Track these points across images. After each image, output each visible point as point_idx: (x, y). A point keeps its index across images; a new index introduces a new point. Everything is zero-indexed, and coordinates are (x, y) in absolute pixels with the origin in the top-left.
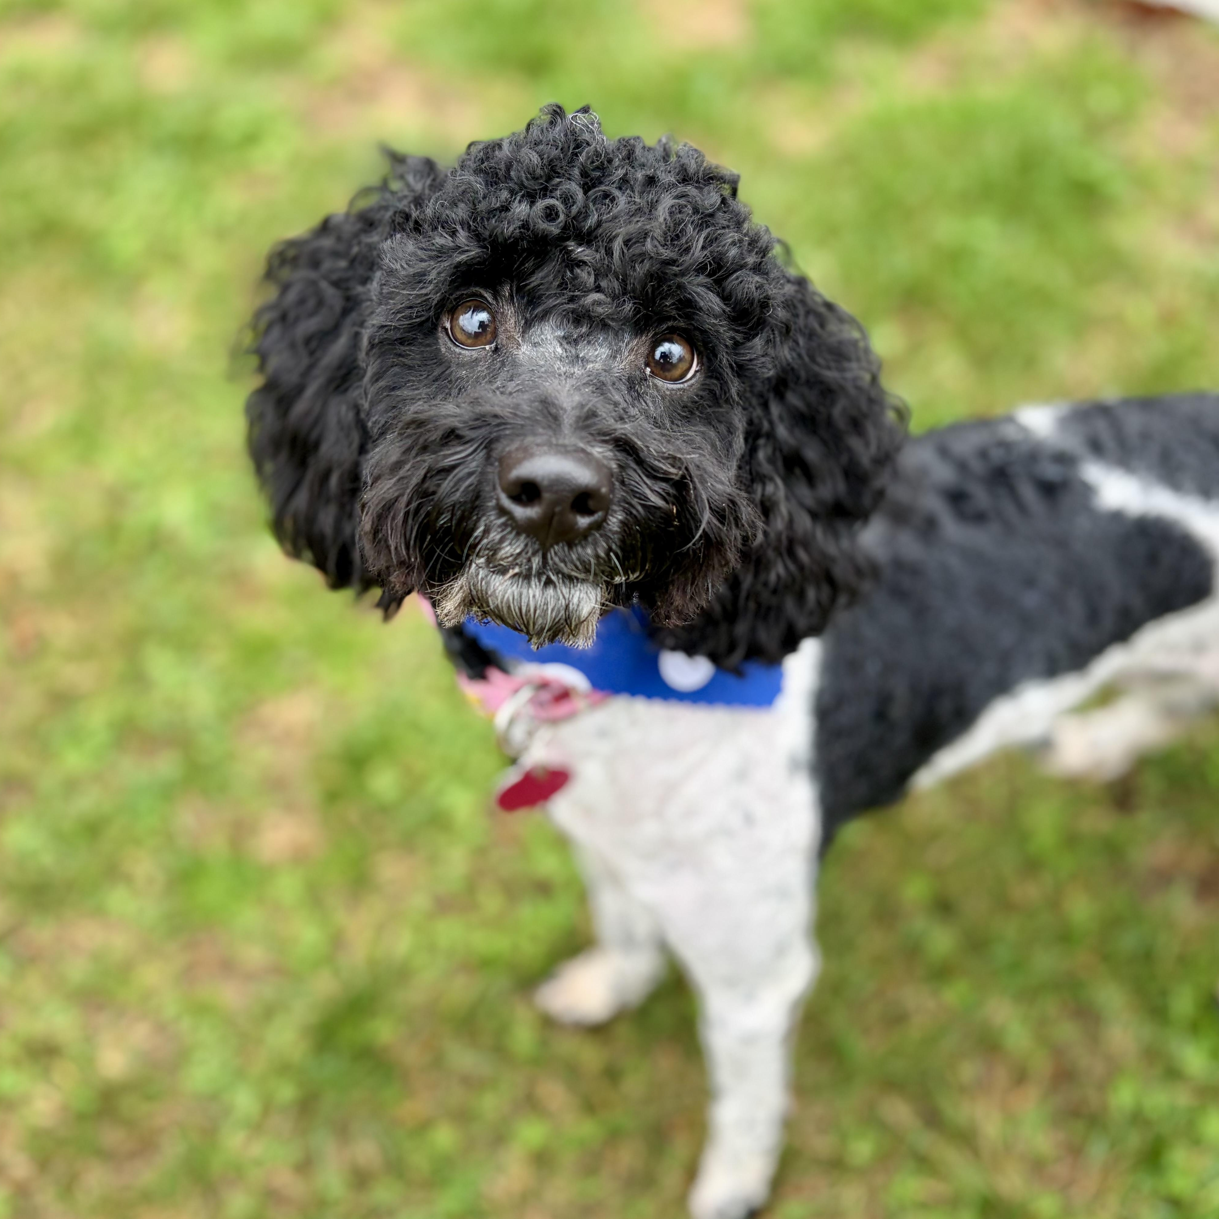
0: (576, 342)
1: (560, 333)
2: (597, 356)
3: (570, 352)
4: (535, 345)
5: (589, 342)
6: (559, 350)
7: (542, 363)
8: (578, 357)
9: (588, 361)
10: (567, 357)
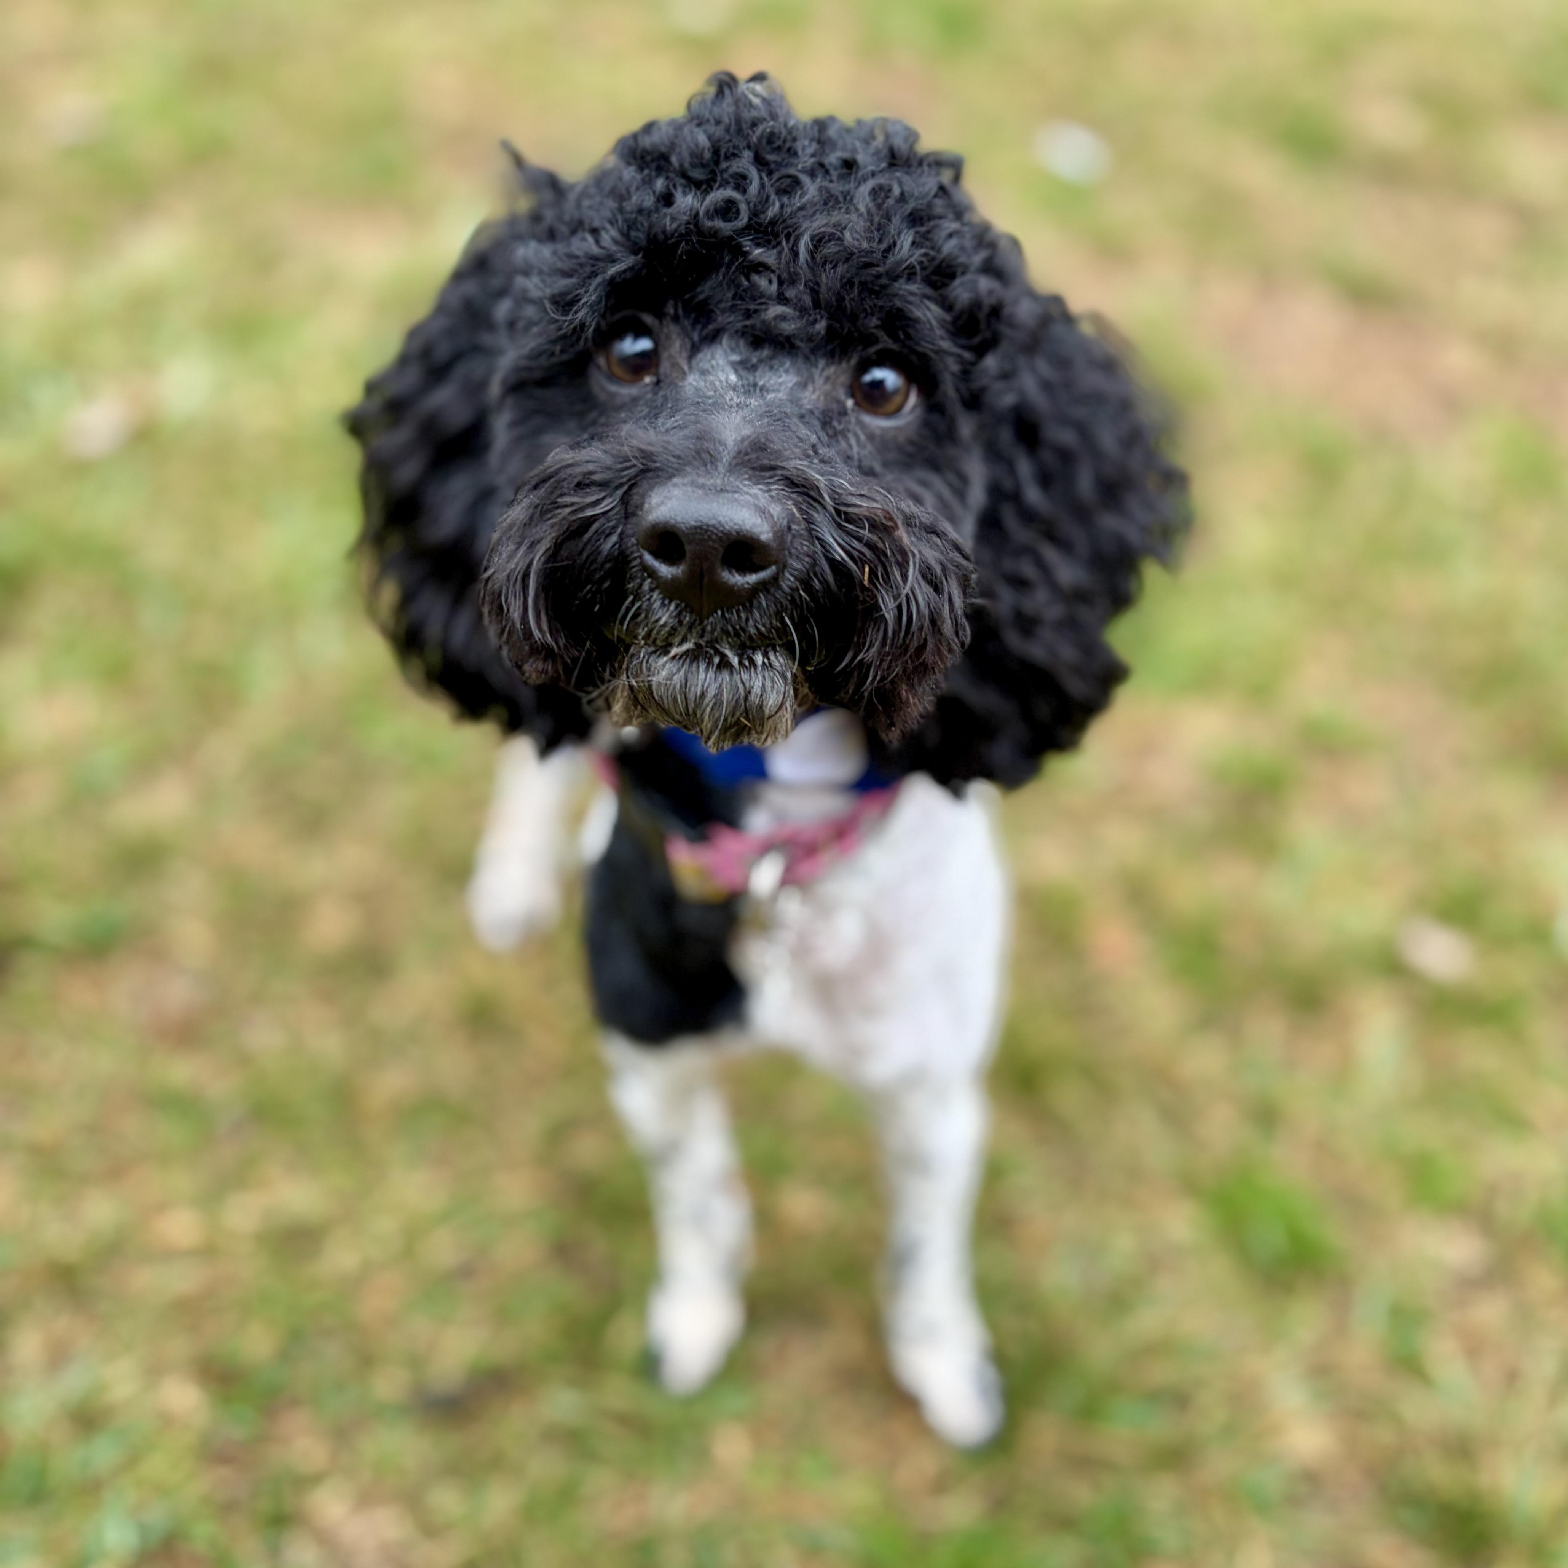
0: (754, 368)
1: (735, 358)
2: (780, 384)
3: (747, 379)
4: (704, 373)
5: (771, 368)
6: (733, 378)
7: (712, 393)
8: (755, 385)
9: (768, 391)
10: (743, 386)
